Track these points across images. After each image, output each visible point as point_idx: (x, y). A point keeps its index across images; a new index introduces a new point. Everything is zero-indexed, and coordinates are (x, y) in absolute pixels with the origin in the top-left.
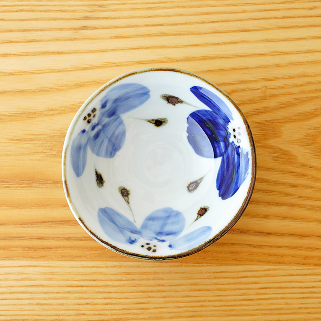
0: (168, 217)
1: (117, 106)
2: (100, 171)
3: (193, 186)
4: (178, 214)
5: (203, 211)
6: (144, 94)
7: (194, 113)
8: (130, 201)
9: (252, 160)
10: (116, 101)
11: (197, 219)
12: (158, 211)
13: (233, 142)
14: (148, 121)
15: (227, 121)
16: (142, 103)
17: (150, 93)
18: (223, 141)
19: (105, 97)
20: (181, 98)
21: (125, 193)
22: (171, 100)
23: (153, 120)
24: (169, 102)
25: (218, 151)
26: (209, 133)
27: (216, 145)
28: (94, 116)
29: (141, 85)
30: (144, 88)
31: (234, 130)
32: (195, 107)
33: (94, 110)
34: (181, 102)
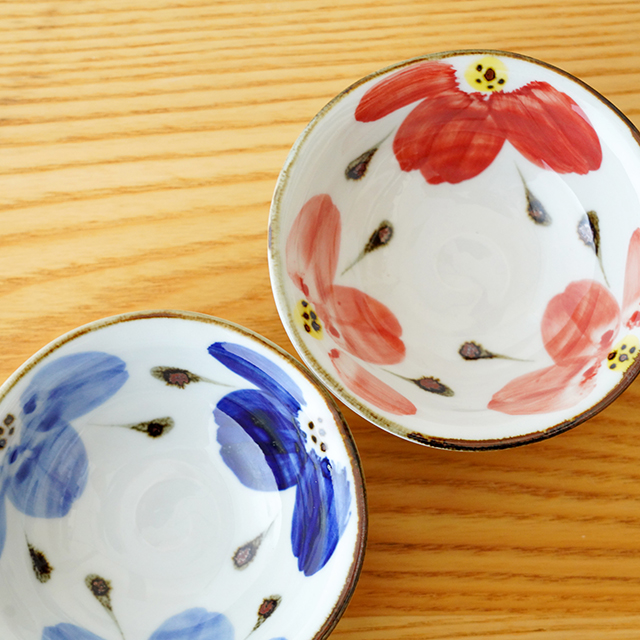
0: (198, 628)
1: (60, 404)
2: (39, 547)
3: (244, 555)
4: (218, 619)
5: (269, 607)
6: (113, 372)
7: (225, 399)
8: (113, 604)
9: (356, 483)
10: (55, 393)
11: (258, 625)
12: (175, 618)
13: (313, 451)
14: (133, 428)
15: (295, 407)
16: (112, 391)
17: (126, 369)
18: (294, 451)
19: (29, 388)
20: (193, 370)
21: (100, 588)
22: (175, 377)
23: (143, 424)
24: (170, 383)
25: (287, 474)
26: (263, 437)
27: (282, 462)
28: (11, 431)
29: (104, 354)
30: (111, 359)
31: (311, 426)
32: (226, 385)
33: (9, 419)
34: (195, 379)
